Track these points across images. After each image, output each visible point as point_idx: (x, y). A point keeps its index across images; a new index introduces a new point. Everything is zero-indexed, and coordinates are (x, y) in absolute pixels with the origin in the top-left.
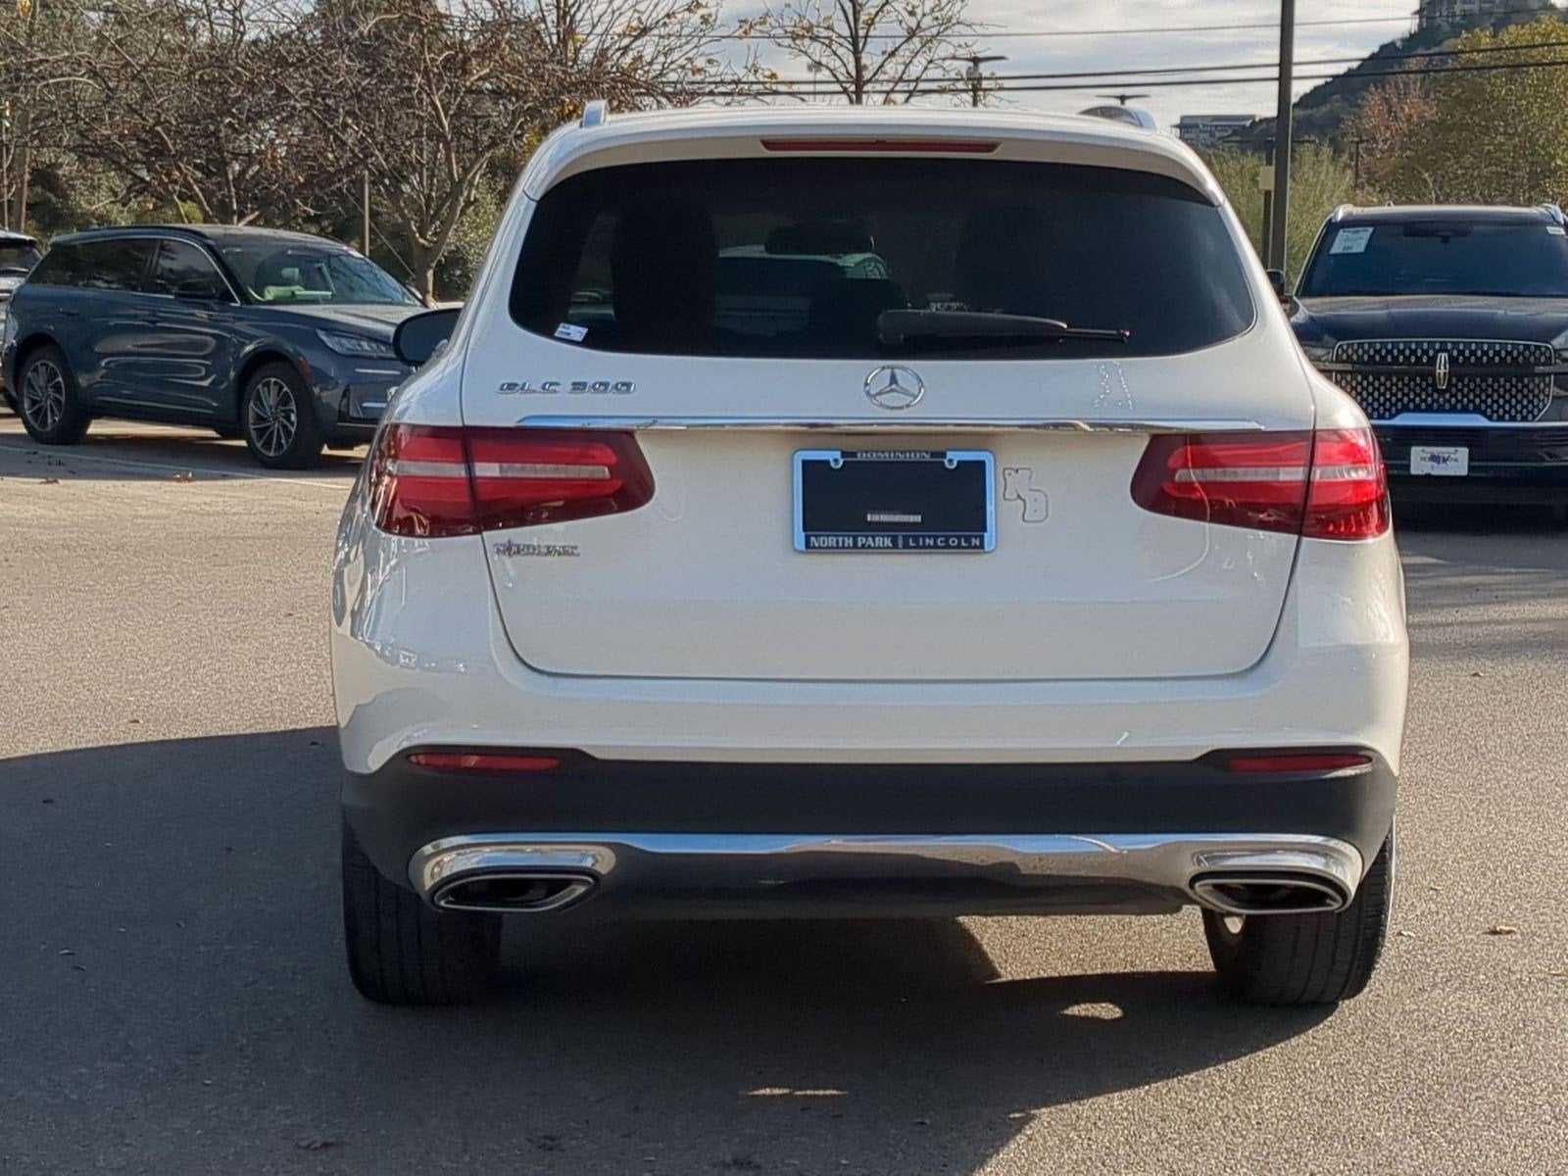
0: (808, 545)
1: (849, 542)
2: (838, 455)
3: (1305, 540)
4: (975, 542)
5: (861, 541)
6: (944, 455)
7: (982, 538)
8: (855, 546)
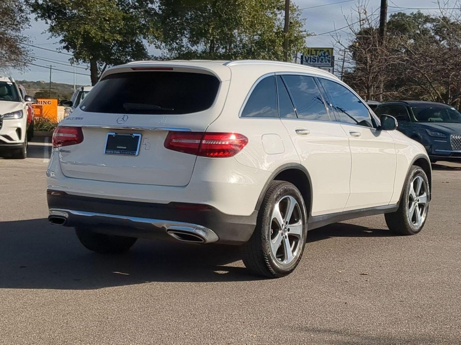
0: (106, 152)
1: (113, 152)
2: (114, 134)
3: (198, 156)
4: (134, 153)
5: (115, 152)
6: (132, 134)
7: (135, 152)
8: (114, 153)
